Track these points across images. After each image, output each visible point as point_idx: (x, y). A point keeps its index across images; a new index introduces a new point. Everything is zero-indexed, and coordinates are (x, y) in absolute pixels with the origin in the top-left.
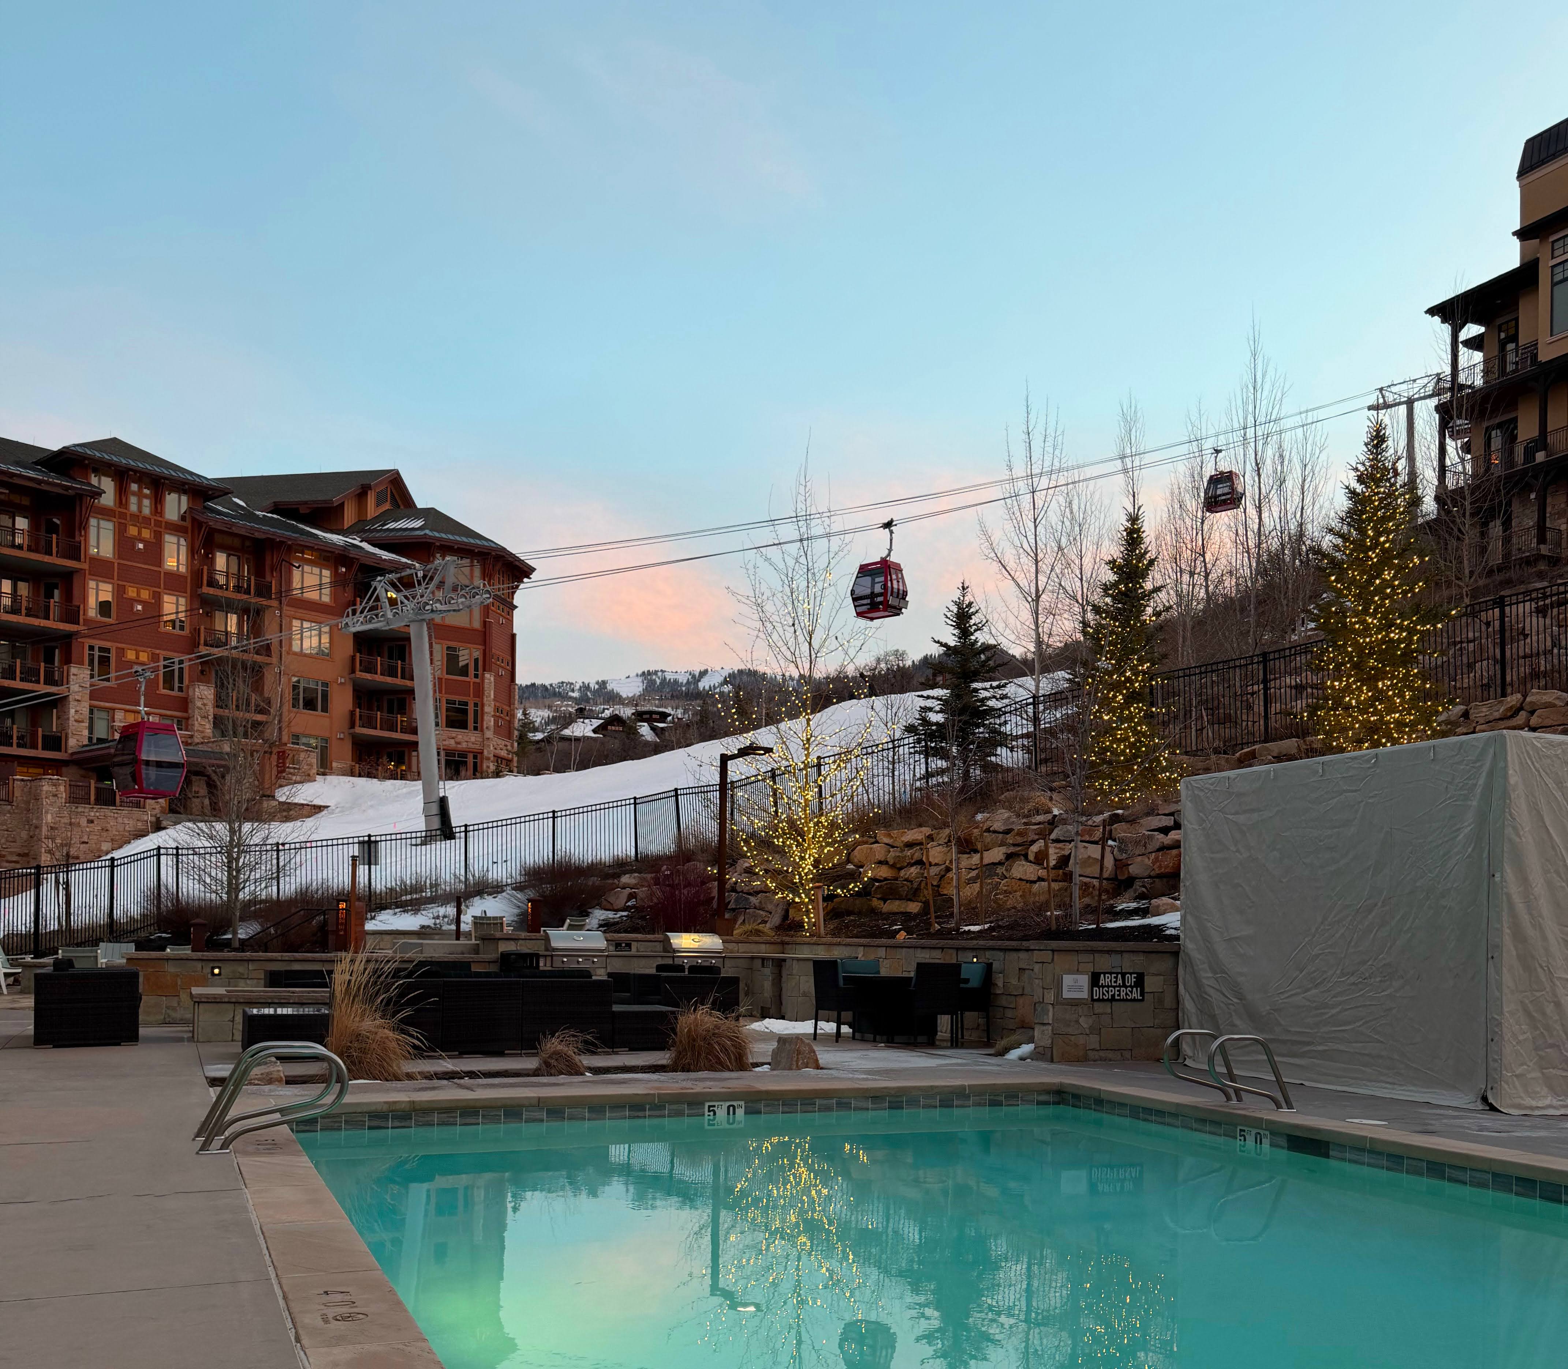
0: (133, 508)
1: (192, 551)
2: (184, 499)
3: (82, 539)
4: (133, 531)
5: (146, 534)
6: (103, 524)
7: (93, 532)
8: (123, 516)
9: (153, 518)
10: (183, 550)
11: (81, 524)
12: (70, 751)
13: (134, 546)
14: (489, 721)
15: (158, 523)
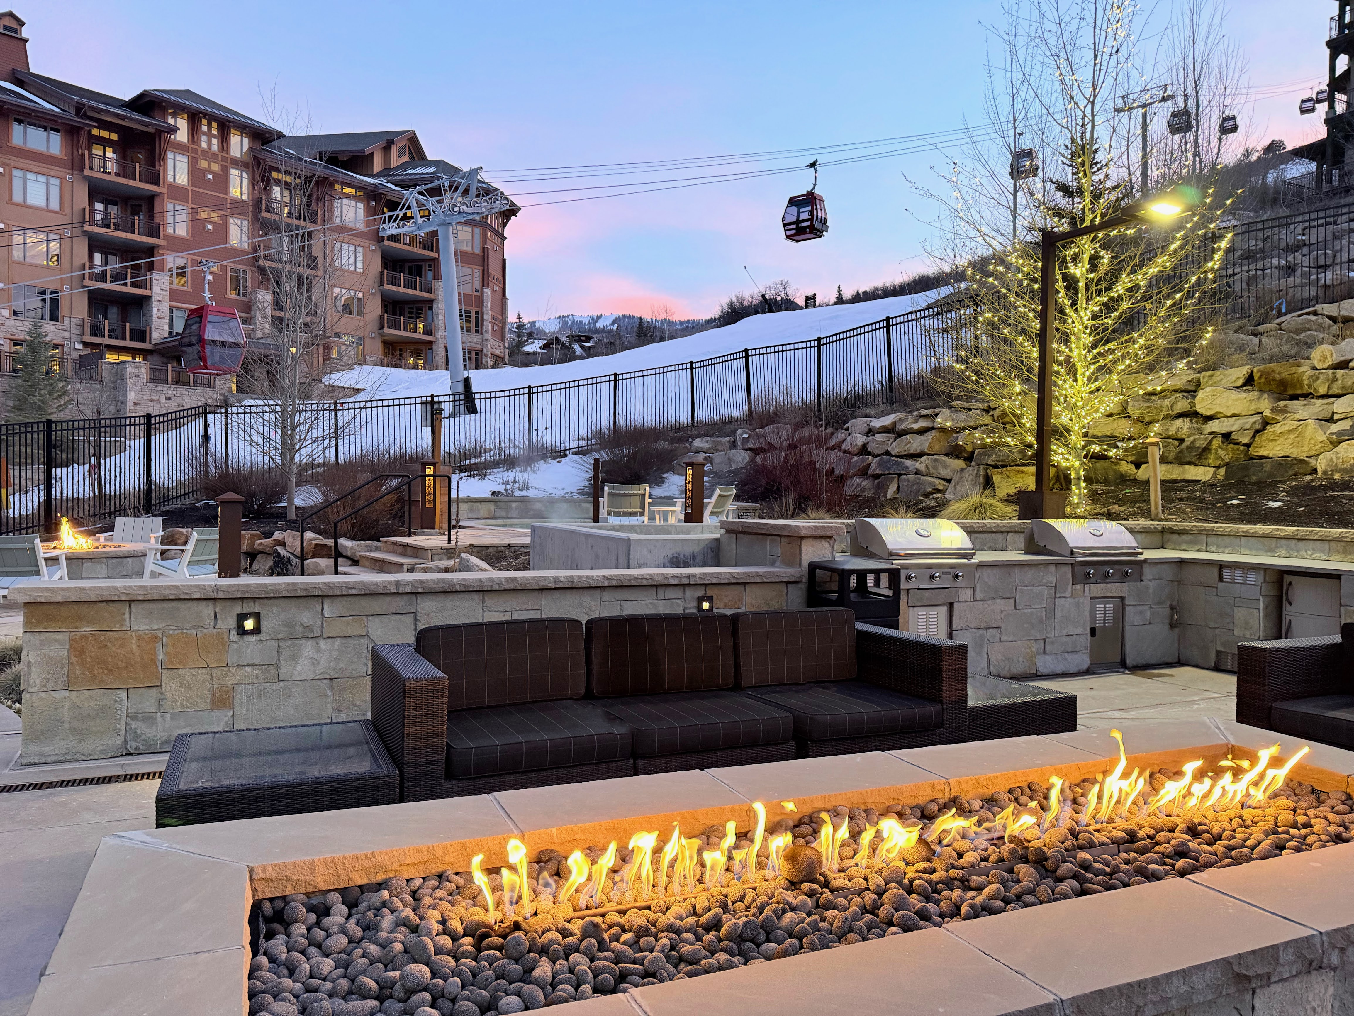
0: (204, 145)
1: (253, 184)
2: (246, 140)
3: (161, 168)
4: (203, 164)
5: (215, 167)
6: (179, 157)
7: (170, 163)
8: (195, 151)
9: (220, 155)
10: (246, 182)
11: (160, 155)
12: (153, 342)
13: (205, 176)
14: (487, 326)
15: (224, 159)
